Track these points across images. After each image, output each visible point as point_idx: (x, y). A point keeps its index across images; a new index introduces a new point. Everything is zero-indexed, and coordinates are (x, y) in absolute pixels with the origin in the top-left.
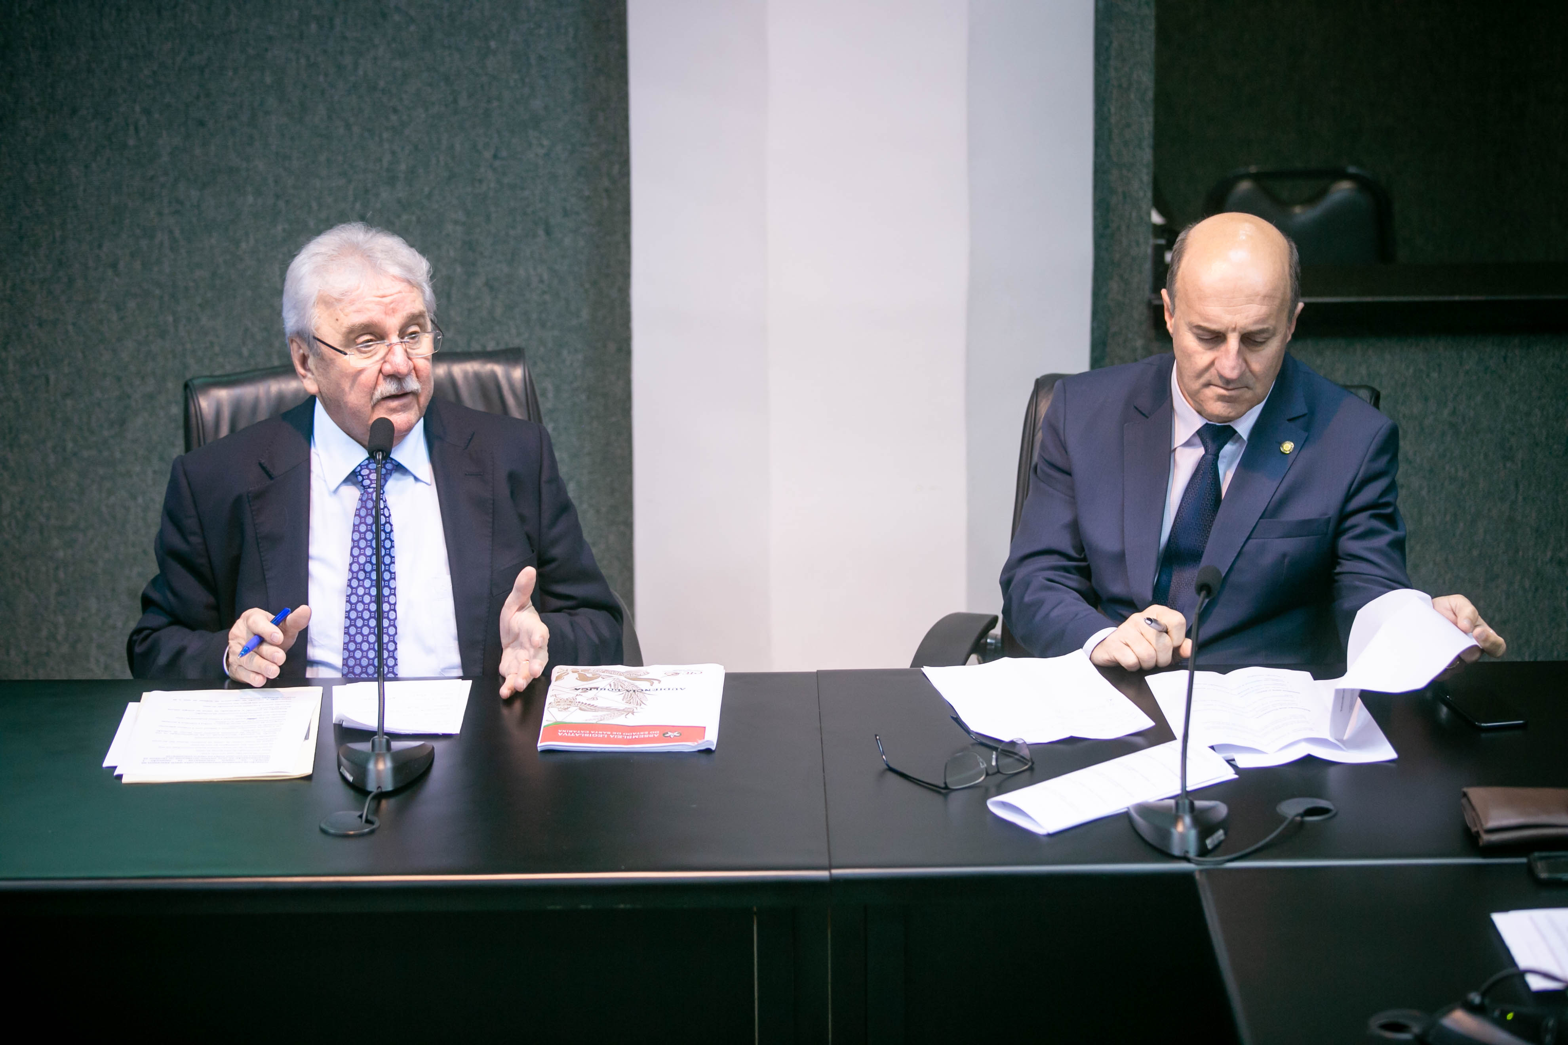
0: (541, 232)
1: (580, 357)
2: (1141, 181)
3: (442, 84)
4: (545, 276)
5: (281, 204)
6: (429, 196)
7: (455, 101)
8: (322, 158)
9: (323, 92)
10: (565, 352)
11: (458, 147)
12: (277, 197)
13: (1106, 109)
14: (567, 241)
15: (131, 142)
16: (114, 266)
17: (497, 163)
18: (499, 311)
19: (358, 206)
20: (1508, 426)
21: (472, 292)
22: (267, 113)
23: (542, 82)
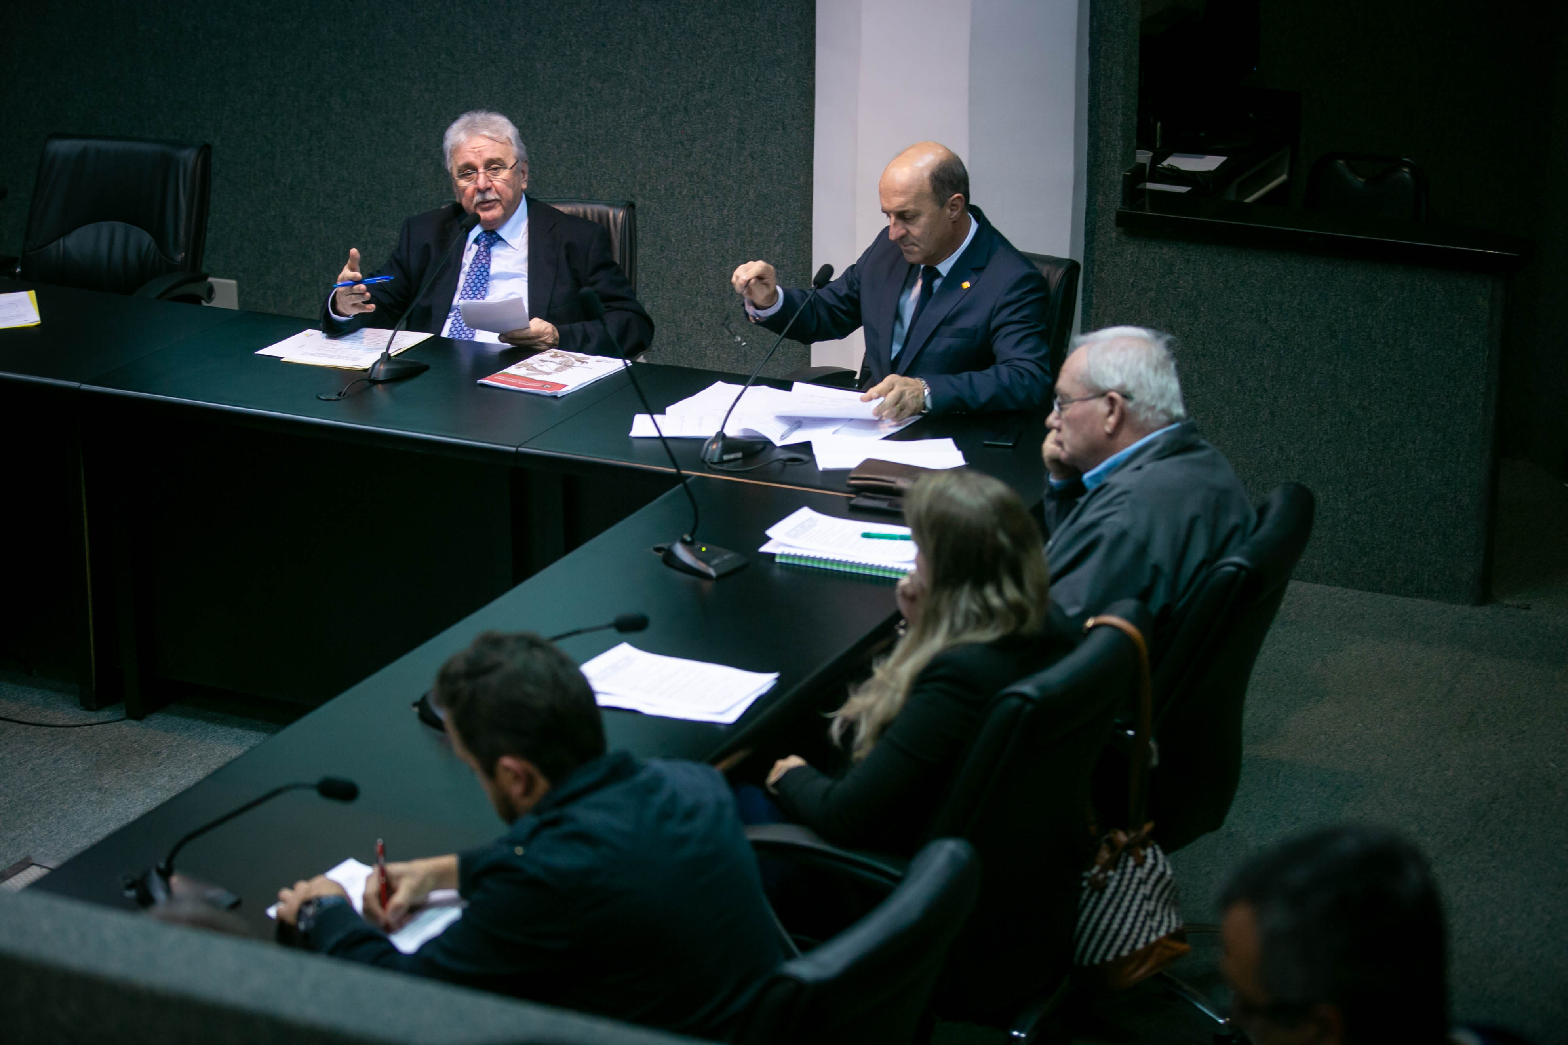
0: (780, 128)
2: (1117, 135)
3: (730, 34)
4: (782, 154)
5: (643, 96)
6: (722, 99)
7: (736, 46)
8: (666, 71)
9: (667, 34)
10: (791, 201)
11: (737, 72)
12: (642, 92)
13: (1097, 88)
14: (794, 134)
15: (568, 53)
16: (556, 122)
17: (758, 84)
18: (756, 172)
19: (683, 101)
20: (1333, 316)
21: (742, 159)
22: (638, 42)
23: (783, 38)
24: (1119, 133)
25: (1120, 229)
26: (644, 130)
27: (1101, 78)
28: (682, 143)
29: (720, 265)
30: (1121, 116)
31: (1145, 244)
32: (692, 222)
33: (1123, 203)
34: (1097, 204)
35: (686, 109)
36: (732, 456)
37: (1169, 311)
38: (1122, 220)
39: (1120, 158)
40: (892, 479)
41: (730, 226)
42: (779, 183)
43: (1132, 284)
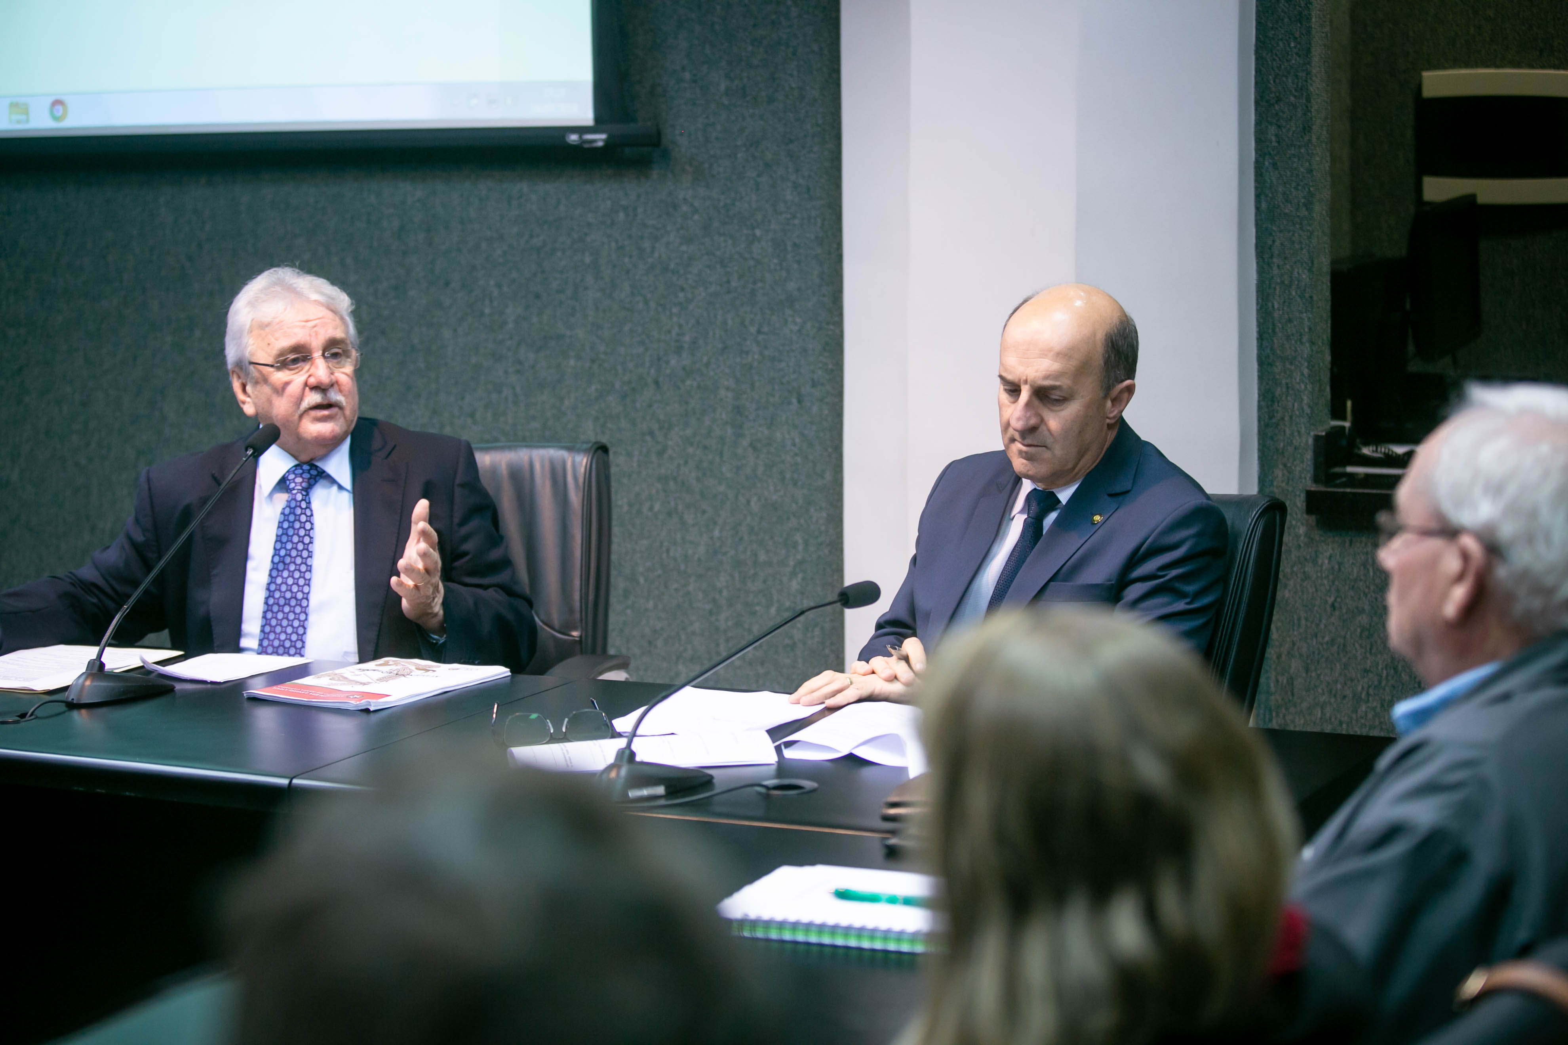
0: (794, 401)
1: (824, 514)
2: (1302, 374)
3: (718, 266)
4: (797, 440)
5: (595, 367)
6: (708, 365)
7: (728, 282)
8: (626, 328)
9: (628, 272)
10: (812, 510)
11: (730, 322)
12: (593, 361)
13: (1270, 304)
14: (815, 409)
15: (487, 311)
16: (472, 415)
17: (760, 337)
18: (760, 470)
19: (653, 371)
21: (740, 451)
22: (586, 289)
23: (796, 266)
24: (1306, 372)
25: (1312, 519)
26: (597, 419)
27: (1275, 289)
28: (651, 433)
29: (711, 613)
30: (1307, 345)
31: (1351, 542)
32: (668, 551)
33: (1316, 480)
34: (1275, 484)
35: (657, 383)
38: (1314, 503)
39: (1308, 410)
41: (725, 554)
42: (795, 484)
43: (1333, 606)
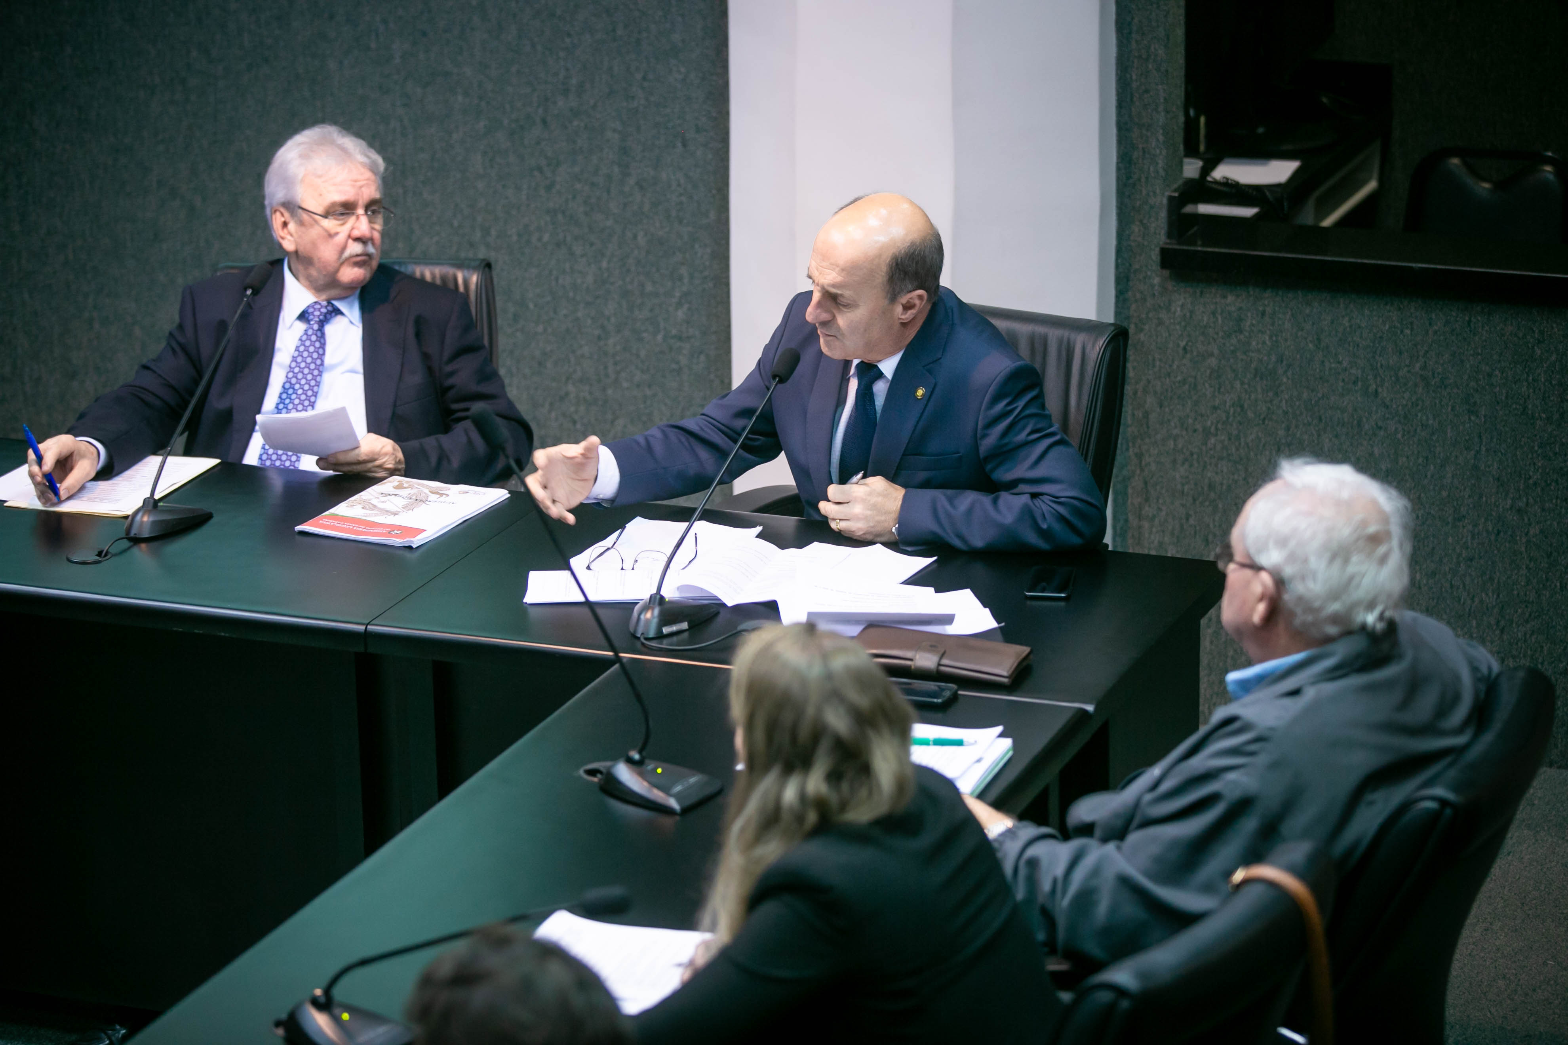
0: (679, 144)
1: (709, 250)
2: (1158, 140)
3: (604, 15)
4: (682, 181)
5: (483, 104)
6: (594, 107)
7: (614, 30)
8: (514, 69)
9: (514, 16)
10: (697, 246)
11: (616, 68)
12: (481, 98)
13: (1128, 76)
14: (699, 153)
15: (373, 45)
17: (646, 84)
18: (646, 207)
19: (540, 111)
20: (1472, 384)
21: (627, 189)
22: (473, 29)
23: (680, 19)
24: (1161, 138)
25: (1166, 273)
26: (485, 153)
27: (1133, 62)
28: (540, 169)
29: (599, 338)
30: (1163, 114)
31: (1202, 293)
32: (557, 279)
33: (1169, 235)
34: (1132, 238)
35: (544, 122)
36: (674, 628)
37: (1238, 385)
38: (1168, 259)
39: (1162, 172)
40: (909, 654)
41: (612, 284)
42: (680, 222)
43: (1185, 349)
